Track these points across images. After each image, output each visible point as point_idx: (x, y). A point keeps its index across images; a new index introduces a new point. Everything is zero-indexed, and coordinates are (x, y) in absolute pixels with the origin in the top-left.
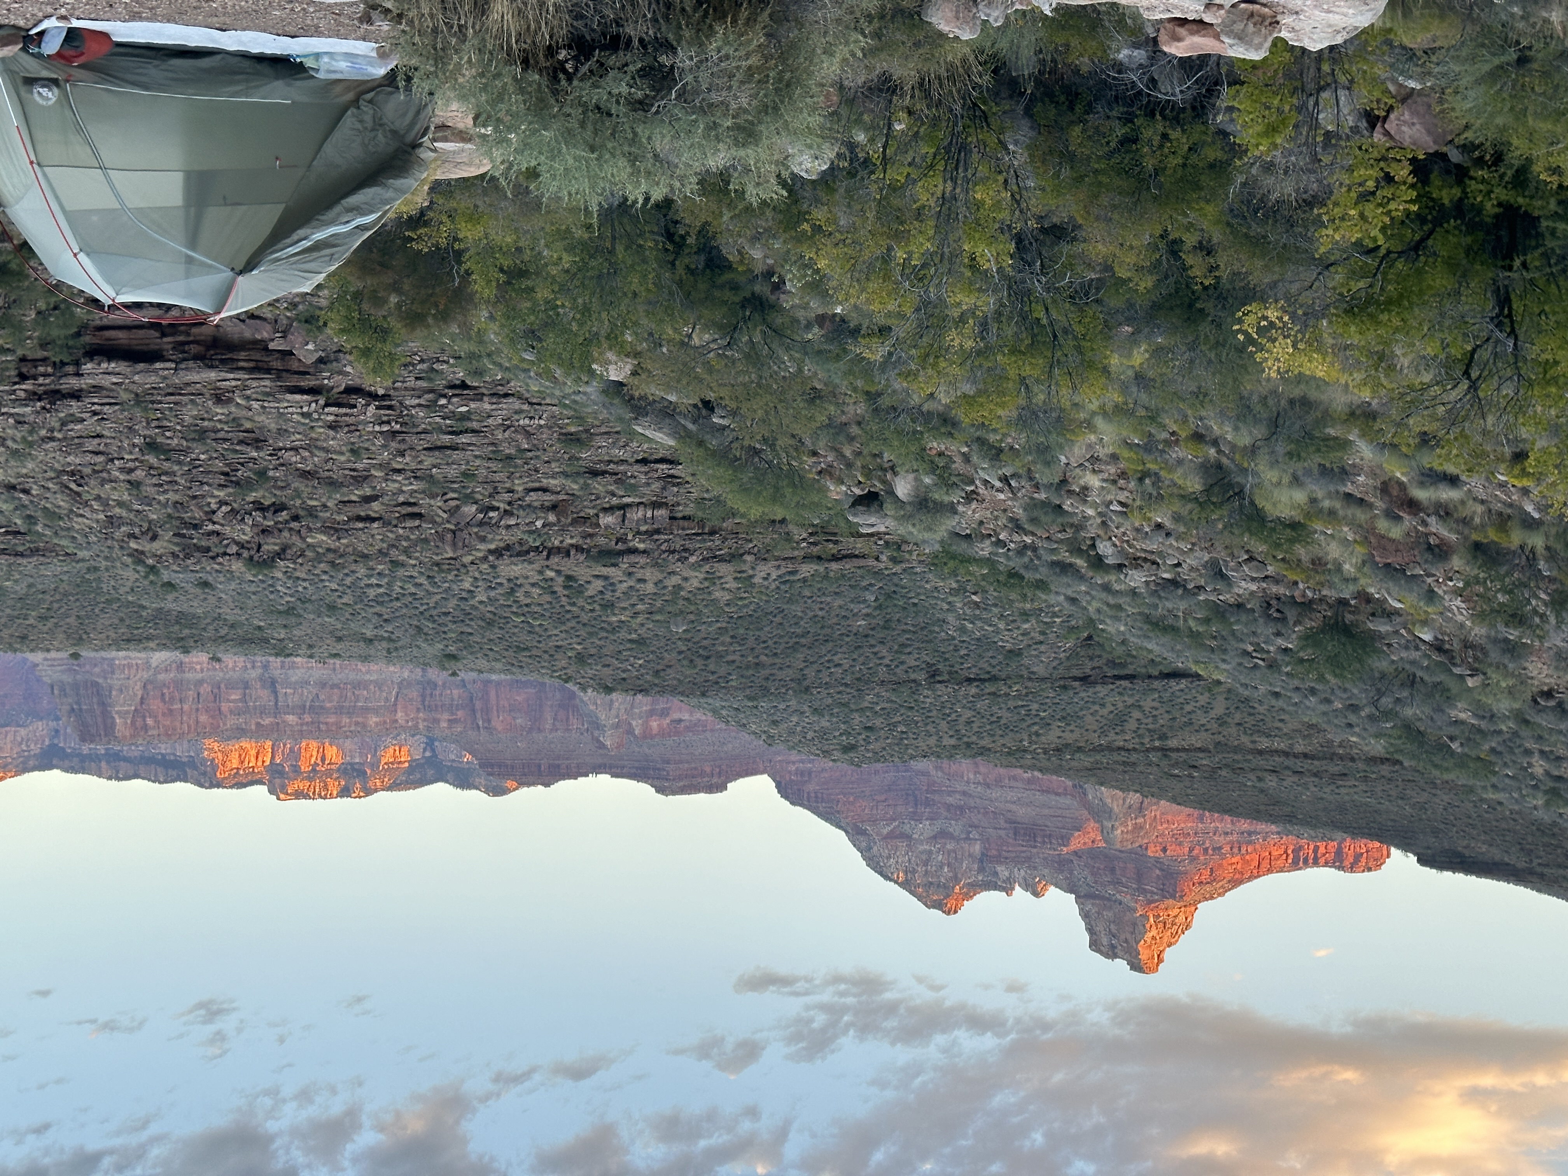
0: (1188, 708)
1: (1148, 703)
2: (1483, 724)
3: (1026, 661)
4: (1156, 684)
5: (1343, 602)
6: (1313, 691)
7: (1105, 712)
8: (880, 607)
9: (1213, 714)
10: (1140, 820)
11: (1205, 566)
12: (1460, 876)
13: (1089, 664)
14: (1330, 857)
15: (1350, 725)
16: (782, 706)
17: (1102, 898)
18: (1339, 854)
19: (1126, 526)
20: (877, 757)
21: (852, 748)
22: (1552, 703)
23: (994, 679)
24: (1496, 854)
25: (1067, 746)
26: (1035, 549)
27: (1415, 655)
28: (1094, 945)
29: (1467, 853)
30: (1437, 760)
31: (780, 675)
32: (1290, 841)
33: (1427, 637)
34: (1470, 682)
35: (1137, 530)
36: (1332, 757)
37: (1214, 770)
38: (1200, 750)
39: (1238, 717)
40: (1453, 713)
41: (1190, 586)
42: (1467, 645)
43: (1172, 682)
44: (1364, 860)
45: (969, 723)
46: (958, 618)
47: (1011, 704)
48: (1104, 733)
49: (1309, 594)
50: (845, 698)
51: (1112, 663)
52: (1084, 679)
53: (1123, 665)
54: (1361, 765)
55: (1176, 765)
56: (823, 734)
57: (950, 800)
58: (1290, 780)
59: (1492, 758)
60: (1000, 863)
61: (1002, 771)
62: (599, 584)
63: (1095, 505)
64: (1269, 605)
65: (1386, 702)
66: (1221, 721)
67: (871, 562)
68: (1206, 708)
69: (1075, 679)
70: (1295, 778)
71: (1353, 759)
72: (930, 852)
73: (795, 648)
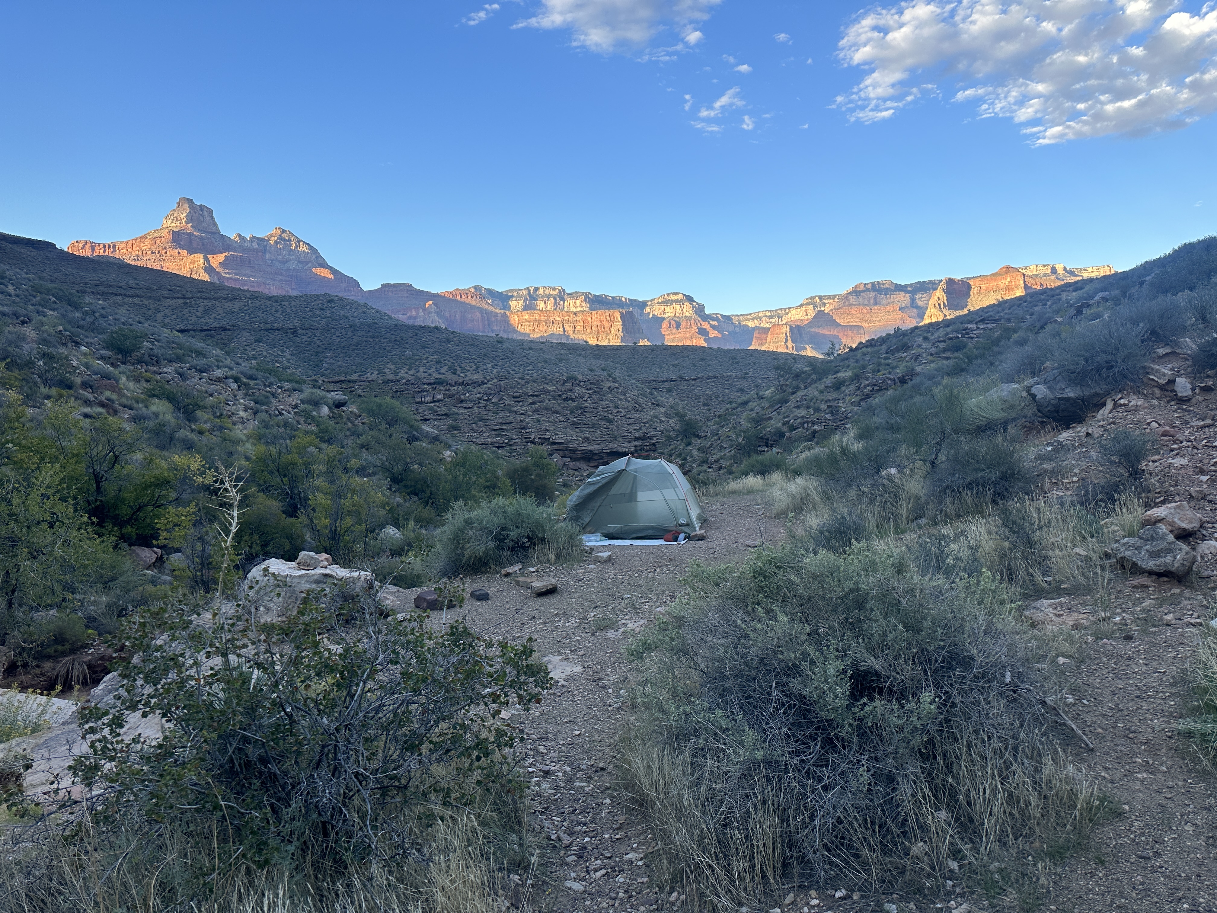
0: (174, 316)
1: (194, 318)
2: (41, 309)
3: (253, 338)
4: (191, 327)
5: (124, 363)
6: (123, 324)
7: (214, 315)
8: (321, 361)
9: (162, 314)
10: (192, 266)
11: (188, 379)
12: (34, 238)
13: (222, 336)
14: (97, 248)
15: (103, 308)
16: (362, 320)
17: (207, 232)
18: (93, 249)
19: (225, 395)
20: (317, 297)
21: (329, 301)
22: (21, 318)
23: (267, 330)
24: (17, 248)
25: (231, 300)
26: (265, 385)
27: (86, 340)
28: (210, 211)
29: (31, 249)
30: (61, 293)
31: (363, 333)
32: (117, 255)
33: (83, 348)
34: (61, 328)
35: (220, 394)
36: (103, 294)
37: (160, 289)
38: (167, 298)
39: (150, 312)
40: (56, 314)
41: (193, 370)
42: (65, 344)
43: (183, 328)
44: (81, 246)
45: (277, 311)
46: (285, 357)
47: (258, 319)
48: (214, 306)
49: (139, 367)
50: (334, 323)
51: (212, 336)
52: (225, 330)
53: (206, 336)
54: (88, 290)
55: (178, 291)
56: (343, 307)
57: (281, 277)
58: (122, 284)
59: (34, 293)
60: (257, 249)
61: (260, 290)
62: (442, 371)
63: (240, 404)
64: (157, 362)
65: (89, 319)
66: (158, 311)
67: (326, 380)
68: (166, 316)
69: (229, 330)
70: (120, 284)
71: (93, 293)
72: (289, 255)
73: (358, 344)
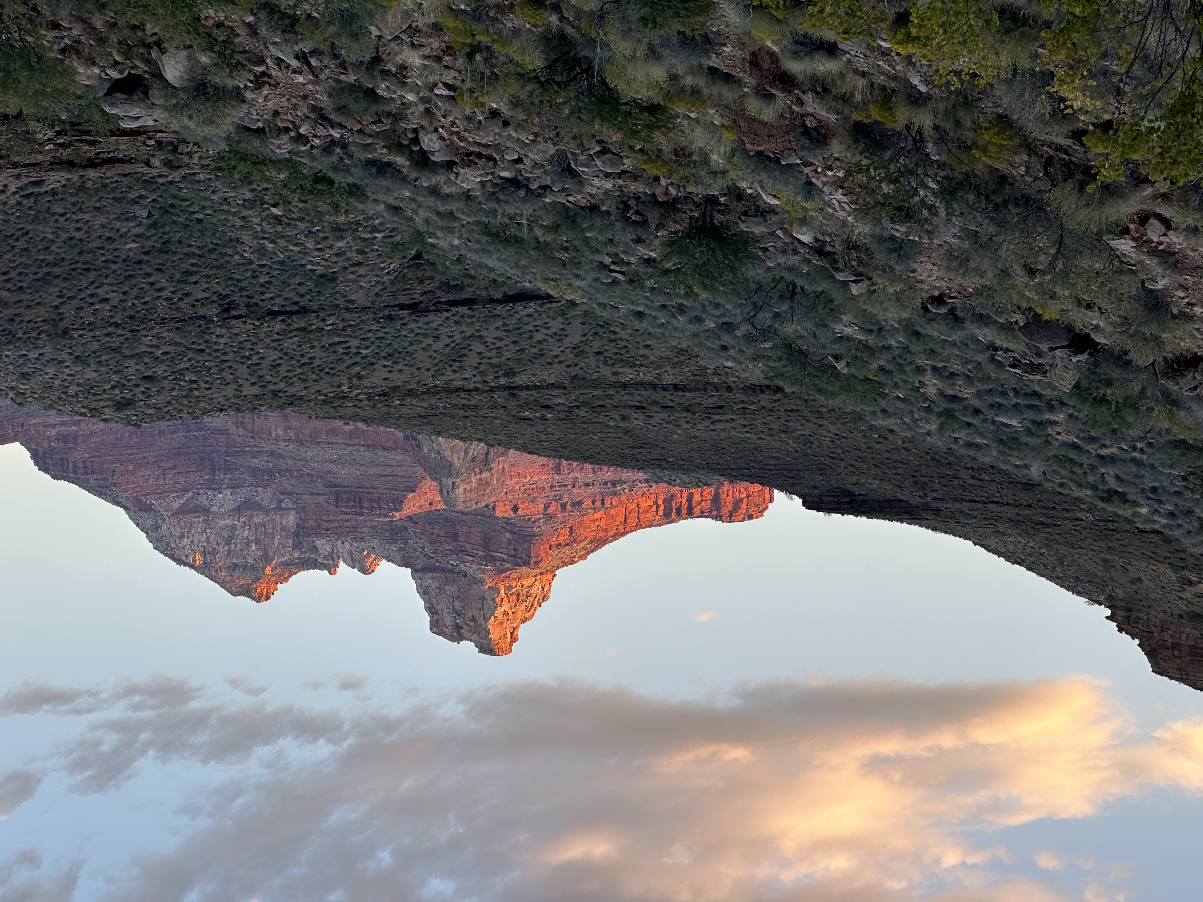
0: (539, 336)
1: (490, 334)
2: (871, 340)
3: (341, 288)
4: (500, 309)
5: (711, 200)
6: (681, 309)
7: (439, 345)
8: (154, 225)
9: (567, 342)
10: (486, 475)
11: (550, 162)
12: (850, 518)
13: (420, 289)
14: (707, 505)
15: (724, 348)
16: (33, 355)
17: (444, 570)
18: (716, 500)
19: (456, 114)
20: (161, 414)
21: (128, 403)
22: (943, 310)
23: (304, 311)
24: (888, 490)
25: (395, 388)
26: (344, 146)
27: (794, 260)
28: (436, 627)
29: (856, 490)
30: (821, 383)
31: (28, 315)
32: (662, 490)
33: (806, 238)
34: (855, 290)
35: (469, 119)
36: (705, 387)
37: (571, 410)
38: (554, 386)
39: (597, 345)
40: (838, 328)
41: (534, 186)
42: (851, 246)
43: (519, 307)
44: (743, 506)
45: (275, 366)
46: (255, 237)
47: (326, 341)
48: (439, 372)
49: (673, 191)
50: (115, 342)
51: (447, 286)
52: (414, 308)
53: (460, 288)
54: (739, 396)
55: (525, 406)
56: (89, 388)
57: (255, 462)
58: (659, 416)
60: (320, 536)
61: (319, 424)
63: (415, 88)
64: (627, 208)
65: (764, 318)
66: (578, 351)
67: (140, 168)
68: (560, 337)
69: (402, 307)
70: (664, 415)
71: (729, 389)
72: (233, 528)
73: (45, 280)
